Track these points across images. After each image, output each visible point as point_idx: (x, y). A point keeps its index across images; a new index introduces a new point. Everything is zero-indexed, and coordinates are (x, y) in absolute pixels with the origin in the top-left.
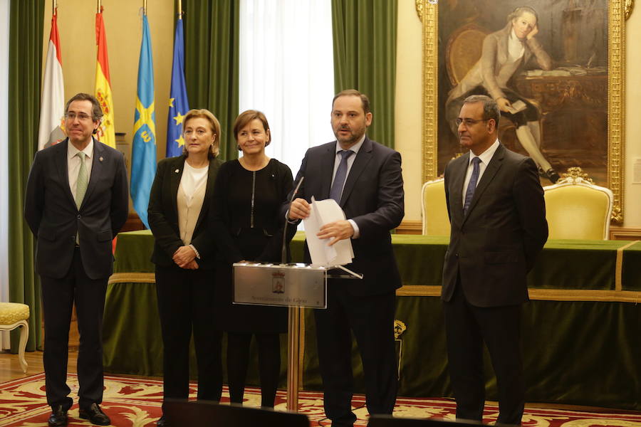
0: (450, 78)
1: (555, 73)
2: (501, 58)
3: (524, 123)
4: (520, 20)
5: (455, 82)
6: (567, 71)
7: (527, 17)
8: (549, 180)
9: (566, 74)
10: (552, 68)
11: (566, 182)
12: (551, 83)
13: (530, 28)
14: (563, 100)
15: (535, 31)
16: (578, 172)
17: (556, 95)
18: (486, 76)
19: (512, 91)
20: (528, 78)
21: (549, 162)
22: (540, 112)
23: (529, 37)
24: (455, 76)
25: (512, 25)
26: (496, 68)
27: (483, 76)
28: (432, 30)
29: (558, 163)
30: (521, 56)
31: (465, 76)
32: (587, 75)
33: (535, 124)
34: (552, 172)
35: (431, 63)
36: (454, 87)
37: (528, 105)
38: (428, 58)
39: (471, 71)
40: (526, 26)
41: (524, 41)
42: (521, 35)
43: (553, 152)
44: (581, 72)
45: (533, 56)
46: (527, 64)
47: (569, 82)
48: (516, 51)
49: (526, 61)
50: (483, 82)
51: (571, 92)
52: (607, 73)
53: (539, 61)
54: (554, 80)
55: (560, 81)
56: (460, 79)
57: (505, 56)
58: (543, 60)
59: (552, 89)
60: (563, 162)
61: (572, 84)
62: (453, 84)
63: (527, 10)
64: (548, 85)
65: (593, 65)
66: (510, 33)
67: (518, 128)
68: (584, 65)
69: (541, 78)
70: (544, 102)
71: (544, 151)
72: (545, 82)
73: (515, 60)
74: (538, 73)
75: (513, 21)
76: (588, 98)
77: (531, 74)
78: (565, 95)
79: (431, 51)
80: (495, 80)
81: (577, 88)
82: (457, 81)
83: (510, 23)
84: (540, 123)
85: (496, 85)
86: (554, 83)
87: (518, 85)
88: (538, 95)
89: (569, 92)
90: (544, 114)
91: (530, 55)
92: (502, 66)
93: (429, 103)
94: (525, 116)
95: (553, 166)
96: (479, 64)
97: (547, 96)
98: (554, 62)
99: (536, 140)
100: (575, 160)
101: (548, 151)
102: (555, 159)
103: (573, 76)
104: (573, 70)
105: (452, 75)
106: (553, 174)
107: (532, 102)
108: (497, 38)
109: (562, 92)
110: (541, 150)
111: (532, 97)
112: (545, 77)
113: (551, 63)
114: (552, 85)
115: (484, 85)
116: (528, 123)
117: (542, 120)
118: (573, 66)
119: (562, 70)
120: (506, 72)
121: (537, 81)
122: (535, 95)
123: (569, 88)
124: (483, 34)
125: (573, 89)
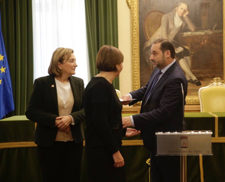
0: (145, 36)
1: (198, 33)
2: (171, 26)
3: (183, 58)
4: (180, 7)
5: (148, 38)
6: (203, 32)
7: (183, 6)
8: (195, 85)
9: (203, 33)
11: (213, 85)
13: (185, 11)
14: (201, 46)
15: (187, 13)
16: (219, 80)
17: (198, 43)
18: (163, 35)
19: (176, 42)
20: (184, 36)
21: (195, 75)
22: (190, 52)
23: (185, 16)
24: (148, 35)
25: (176, 10)
26: (168, 31)
27: (162, 35)
28: (136, 12)
29: (199, 76)
30: (180, 25)
31: (153, 35)
32: (213, 34)
33: (188, 58)
34: (197, 80)
35: (136, 29)
37: (185, 49)
38: (134, 26)
39: (156, 32)
40: (183, 11)
41: (182, 18)
42: (180, 15)
43: (197, 71)
44: (210, 32)
45: (187, 25)
46: (184, 29)
47: (204, 37)
48: (178, 23)
49: (183, 27)
51: (205, 42)
52: (222, 33)
53: (189, 28)
54: (197, 37)
55: (200, 37)
56: (150, 37)
57: (173, 26)
58: (191, 27)
59: (196, 41)
60: (202, 75)
61: (206, 38)
62: (147, 39)
63: (183, 3)
64: (194, 39)
65: (216, 29)
66: (175, 14)
67: (179, 60)
68: (211, 29)
69: (191, 36)
70: (192, 47)
71: (193, 71)
72: (193, 37)
73: (178, 27)
74: (189, 33)
75: (176, 8)
76: (214, 45)
77: (186, 34)
78: (202, 43)
79: (136, 23)
80: (168, 37)
81: (208, 40)
82: (149, 38)
83: (175, 9)
84: (190, 57)
87: (179, 39)
88: (189, 44)
89: (204, 42)
90: (193, 53)
91: (185, 25)
92: (171, 30)
93: (135, 49)
94: (183, 54)
95: (197, 78)
96: (160, 29)
97: (193, 44)
98: (197, 28)
100: (208, 74)
101: (195, 71)
102: (198, 74)
103: (206, 35)
104: (206, 31)
105: (146, 35)
106: (197, 81)
107: (186, 47)
108: (169, 16)
109: (201, 42)
110: (191, 70)
111: (186, 45)
112: (192, 35)
114: (196, 39)
116: (185, 57)
117: (192, 56)
118: (206, 29)
119: (201, 31)
120: (173, 33)
121: (188, 37)
122: (188, 44)
123: (204, 40)
124: (161, 14)
125: (206, 41)
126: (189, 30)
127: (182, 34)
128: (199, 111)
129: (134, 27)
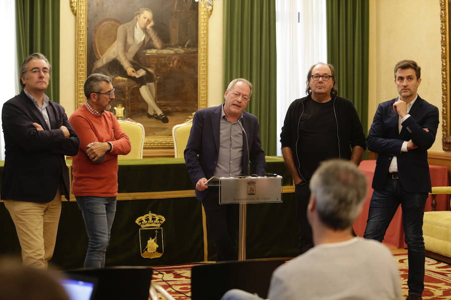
0: (95, 53)
1: (165, 51)
2: (130, 41)
3: (145, 84)
4: (142, 16)
5: (99, 56)
6: (172, 50)
7: (147, 15)
8: (161, 121)
9: (172, 52)
10: (163, 48)
12: (162, 58)
13: (149, 21)
14: (169, 68)
15: (152, 23)
17: (165, 65)
18: (119, 53)
19: (136, 62)
20: (147, 54)
21: (161, 109)
22: (155, 77)
23: (148, 27)
24: (98, 52)
25: (137, 20)
26: (126, 47)
27: (118, 53)
28: (84, 20)
29: (166, 110)
30: (143, 39)
31: (105, 51)
32: (185, 53)
33: (152, 84)
34: (163, 115)
35: (82, 43)
36: (98, 60)
37: (147, 72)
39: (109, 49)
40: (146, 20)
41: (145, 30)
42: (143, 26)
43: (163, 102)
44: (181, 51)
45: (151, 40)
46: (147, 45)
47: (173, 58)
48: (140, 36)
49: (146, 43)
50: (117, 56)
51: (175, 64)
52: (197, 52)
53: (154, 44)
54: (164, 56)
55: (168, 57)
56: (102, 54)
57: (132, 40)
58: (157, 42)
59: (163, 62)
60: (170, 109)
61: (175, 59)
62: (97, 57)
63: (147, 10)
64: (160, 59)
65: (189, 46)
66: (136, 24)
67: (140, 87)
68: (183, 46)
69: (156, 54)
70: (157, 70)
71: (158, 102)
72: (158, 57)
73: (139, 42)
74: (154, 51)
75: (138, 16)
76: (185, 68)
77: (150, 52)
78: (171, 65)
79: (83, 35)
80: (125, 55)
81: (179, 61)
83: (136, 18)
84: (155, 84)
85: (126, 58)
86: (164, 58)
87: (141, 59)
88: (154, 65)
89: (173, 64)
90: (158, 78)
91: (148, 39)
92: (130, 46)
93: (81, 71)
94: (145, 79)
95: (163, 112)
96: (115, 44)
97: (159, 66)
98: (164, 44)
99: (152, 94)
100: (177, 107)
101: (161, 102)
102: (165, 107)
103: (176, 53)
104: (176, 49)
105: (96, 51)
106: (163, 117)
107: (150, 70)
108: (127, 27)
109: (169, 64)
110: (155, 101)
111: (150, 67)
112: (158, 54)
113: (162, 44)
114: (163, 59)
115: (118, 59)
116: (147, 84)
117: (156, 82)
118: (176, 46)
119: (169, 49)
120: (133, 50)
121: (153, 56)
122: (151, 65)
123: (173, 61)
124: (117, 24)
125: (176, 62)
126: (154, 48)
127: (144, 51)
128: (173, 156)
129: (80, 40)
